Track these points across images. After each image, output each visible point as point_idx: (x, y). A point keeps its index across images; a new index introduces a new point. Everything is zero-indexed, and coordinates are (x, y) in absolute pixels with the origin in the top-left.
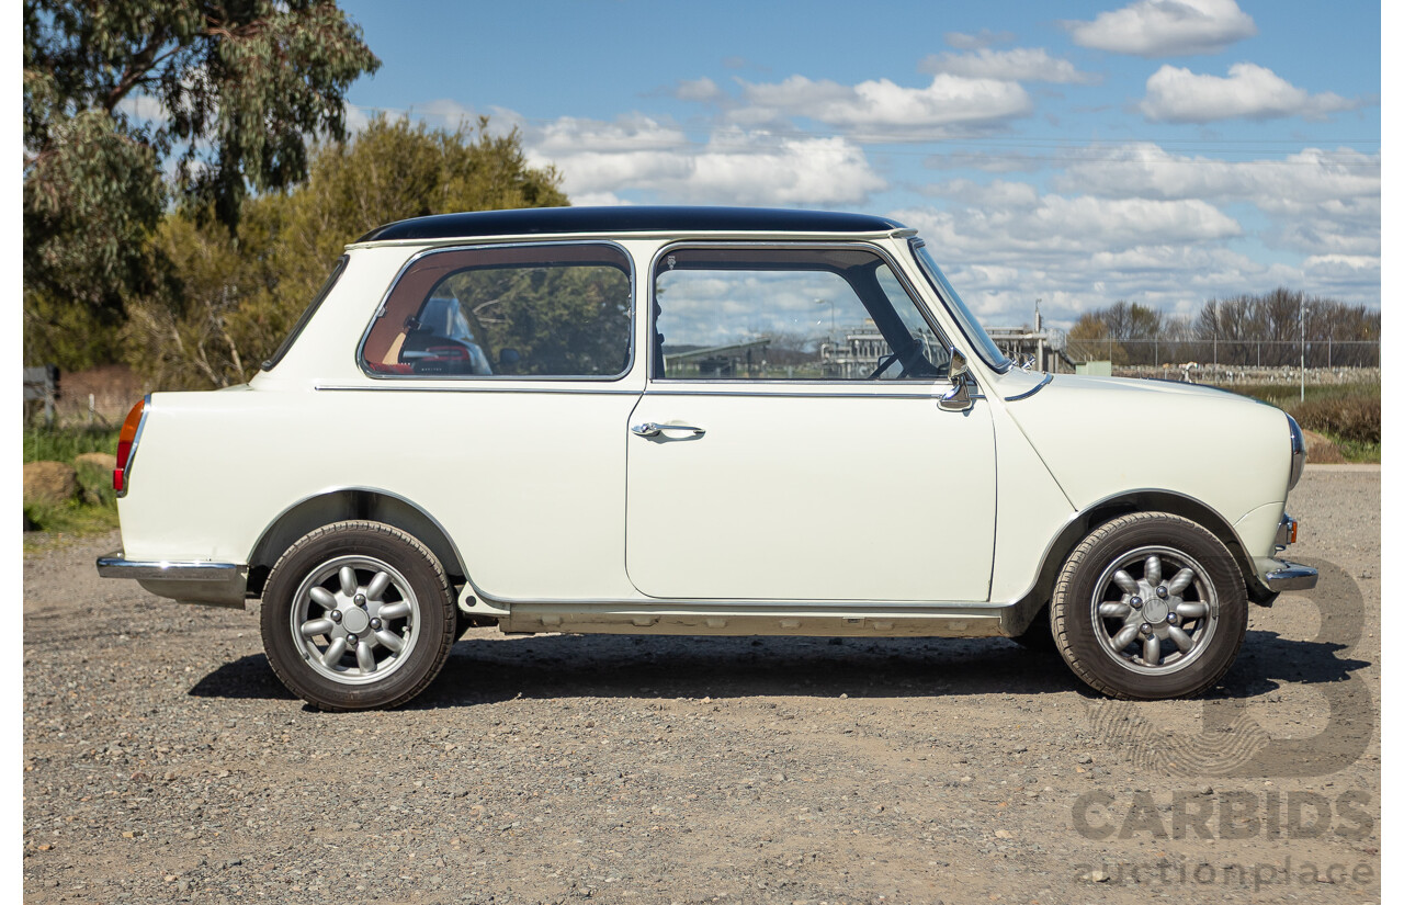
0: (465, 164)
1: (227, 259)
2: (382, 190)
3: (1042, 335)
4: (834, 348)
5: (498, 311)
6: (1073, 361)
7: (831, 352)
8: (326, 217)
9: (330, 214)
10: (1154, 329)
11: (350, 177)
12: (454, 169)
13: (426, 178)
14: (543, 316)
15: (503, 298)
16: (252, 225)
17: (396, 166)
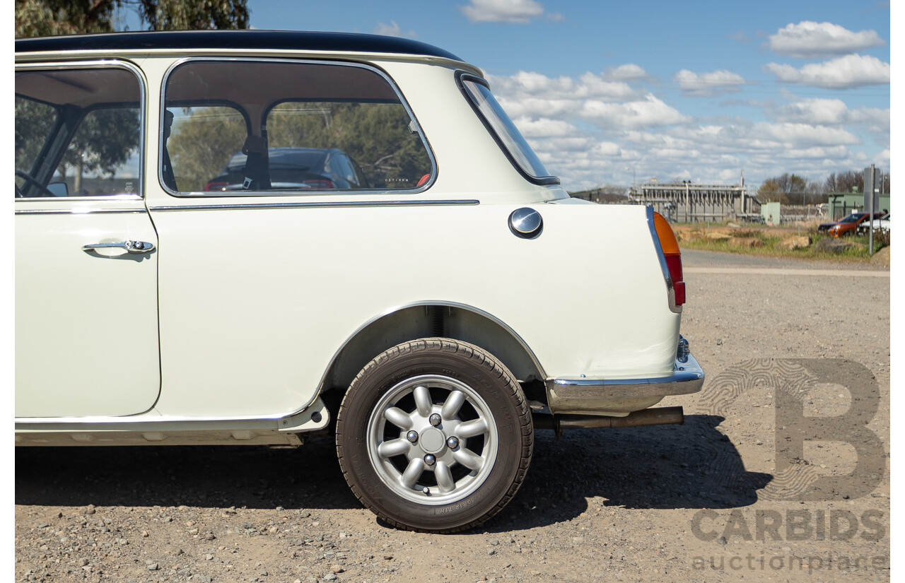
3: (744, 188)
5: (393, 162)
6: (760, 202)
10: (803, 188)
14: (422, 166)
15: (396, 154)
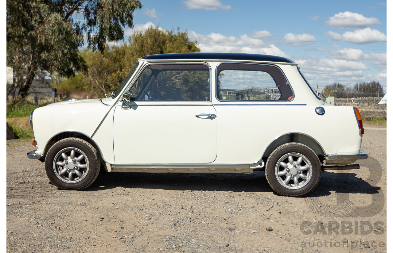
0: (172, 39)
1: (110, 62)
2: (151, 45)
3: (318, 90)
4: (268, 91)
5: (179, 78)
6: (325, 96)
7: (267, 92)
8: (136, 52)
9: (137, 51)
10: (343, 90)
11: (143, 42)
12: (170, 40)
13: (162, 43)
14: (191, 80)
15: (181, 74)
16: (117, 53)
17: (155, 39)
